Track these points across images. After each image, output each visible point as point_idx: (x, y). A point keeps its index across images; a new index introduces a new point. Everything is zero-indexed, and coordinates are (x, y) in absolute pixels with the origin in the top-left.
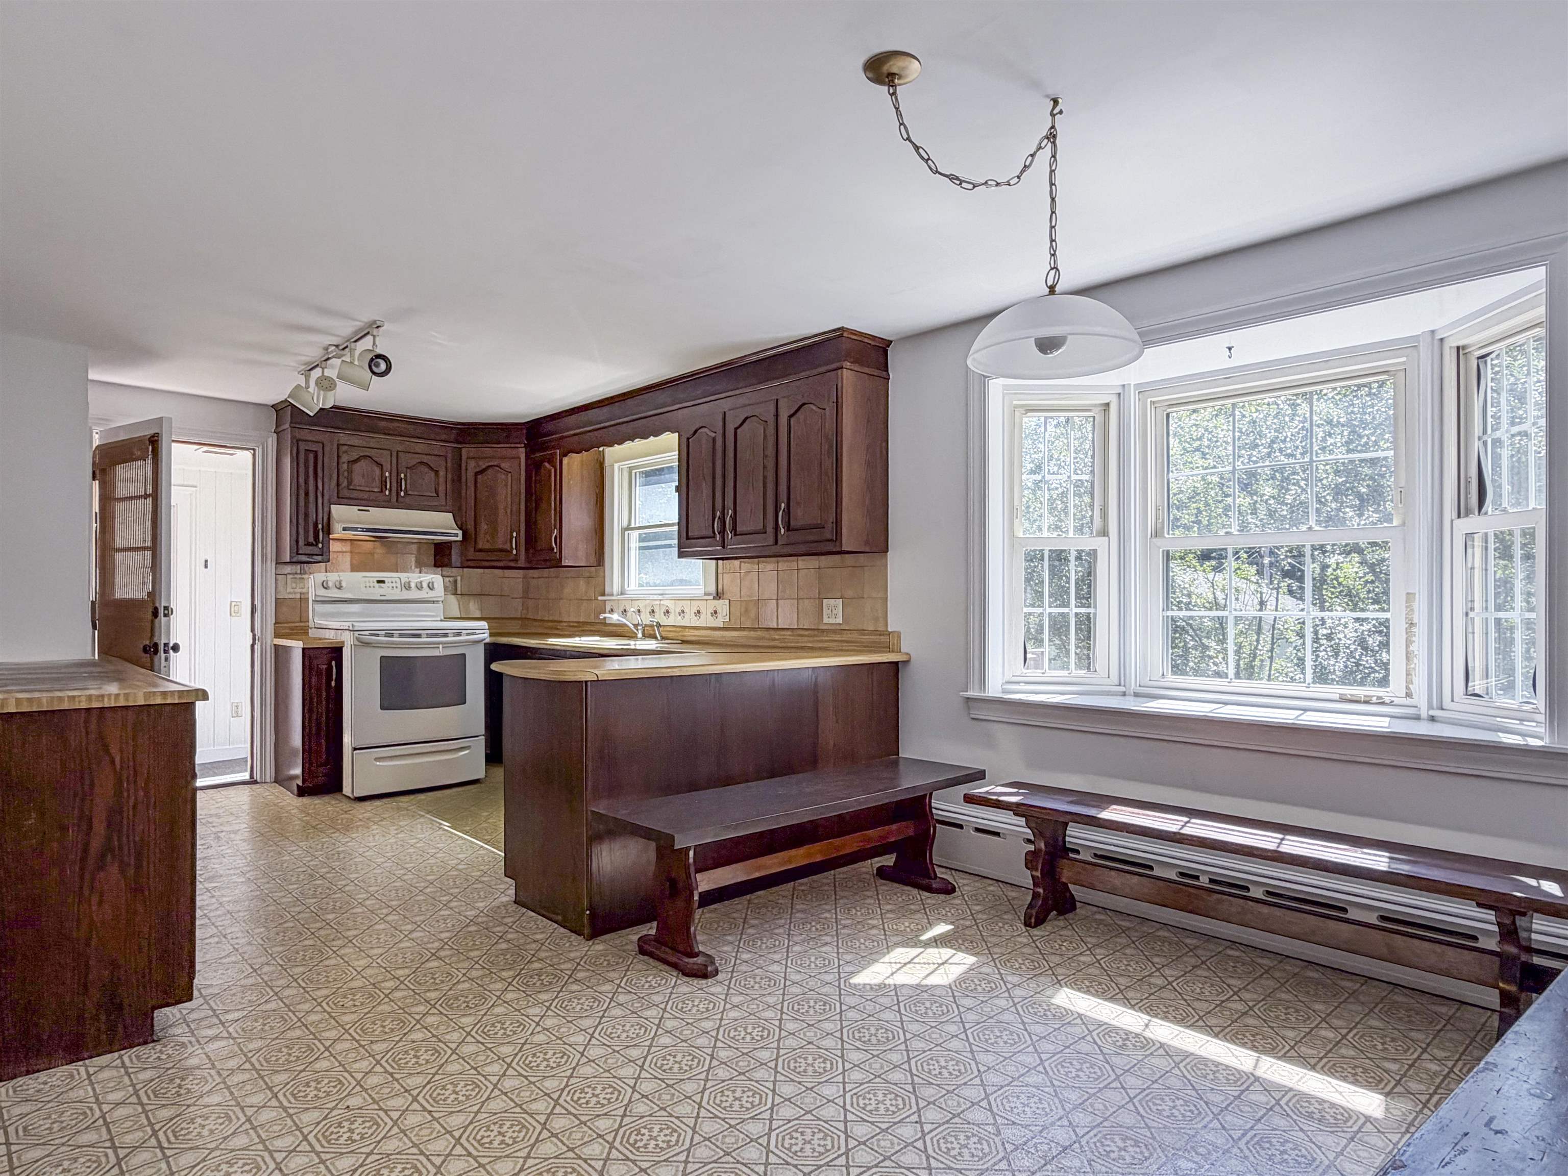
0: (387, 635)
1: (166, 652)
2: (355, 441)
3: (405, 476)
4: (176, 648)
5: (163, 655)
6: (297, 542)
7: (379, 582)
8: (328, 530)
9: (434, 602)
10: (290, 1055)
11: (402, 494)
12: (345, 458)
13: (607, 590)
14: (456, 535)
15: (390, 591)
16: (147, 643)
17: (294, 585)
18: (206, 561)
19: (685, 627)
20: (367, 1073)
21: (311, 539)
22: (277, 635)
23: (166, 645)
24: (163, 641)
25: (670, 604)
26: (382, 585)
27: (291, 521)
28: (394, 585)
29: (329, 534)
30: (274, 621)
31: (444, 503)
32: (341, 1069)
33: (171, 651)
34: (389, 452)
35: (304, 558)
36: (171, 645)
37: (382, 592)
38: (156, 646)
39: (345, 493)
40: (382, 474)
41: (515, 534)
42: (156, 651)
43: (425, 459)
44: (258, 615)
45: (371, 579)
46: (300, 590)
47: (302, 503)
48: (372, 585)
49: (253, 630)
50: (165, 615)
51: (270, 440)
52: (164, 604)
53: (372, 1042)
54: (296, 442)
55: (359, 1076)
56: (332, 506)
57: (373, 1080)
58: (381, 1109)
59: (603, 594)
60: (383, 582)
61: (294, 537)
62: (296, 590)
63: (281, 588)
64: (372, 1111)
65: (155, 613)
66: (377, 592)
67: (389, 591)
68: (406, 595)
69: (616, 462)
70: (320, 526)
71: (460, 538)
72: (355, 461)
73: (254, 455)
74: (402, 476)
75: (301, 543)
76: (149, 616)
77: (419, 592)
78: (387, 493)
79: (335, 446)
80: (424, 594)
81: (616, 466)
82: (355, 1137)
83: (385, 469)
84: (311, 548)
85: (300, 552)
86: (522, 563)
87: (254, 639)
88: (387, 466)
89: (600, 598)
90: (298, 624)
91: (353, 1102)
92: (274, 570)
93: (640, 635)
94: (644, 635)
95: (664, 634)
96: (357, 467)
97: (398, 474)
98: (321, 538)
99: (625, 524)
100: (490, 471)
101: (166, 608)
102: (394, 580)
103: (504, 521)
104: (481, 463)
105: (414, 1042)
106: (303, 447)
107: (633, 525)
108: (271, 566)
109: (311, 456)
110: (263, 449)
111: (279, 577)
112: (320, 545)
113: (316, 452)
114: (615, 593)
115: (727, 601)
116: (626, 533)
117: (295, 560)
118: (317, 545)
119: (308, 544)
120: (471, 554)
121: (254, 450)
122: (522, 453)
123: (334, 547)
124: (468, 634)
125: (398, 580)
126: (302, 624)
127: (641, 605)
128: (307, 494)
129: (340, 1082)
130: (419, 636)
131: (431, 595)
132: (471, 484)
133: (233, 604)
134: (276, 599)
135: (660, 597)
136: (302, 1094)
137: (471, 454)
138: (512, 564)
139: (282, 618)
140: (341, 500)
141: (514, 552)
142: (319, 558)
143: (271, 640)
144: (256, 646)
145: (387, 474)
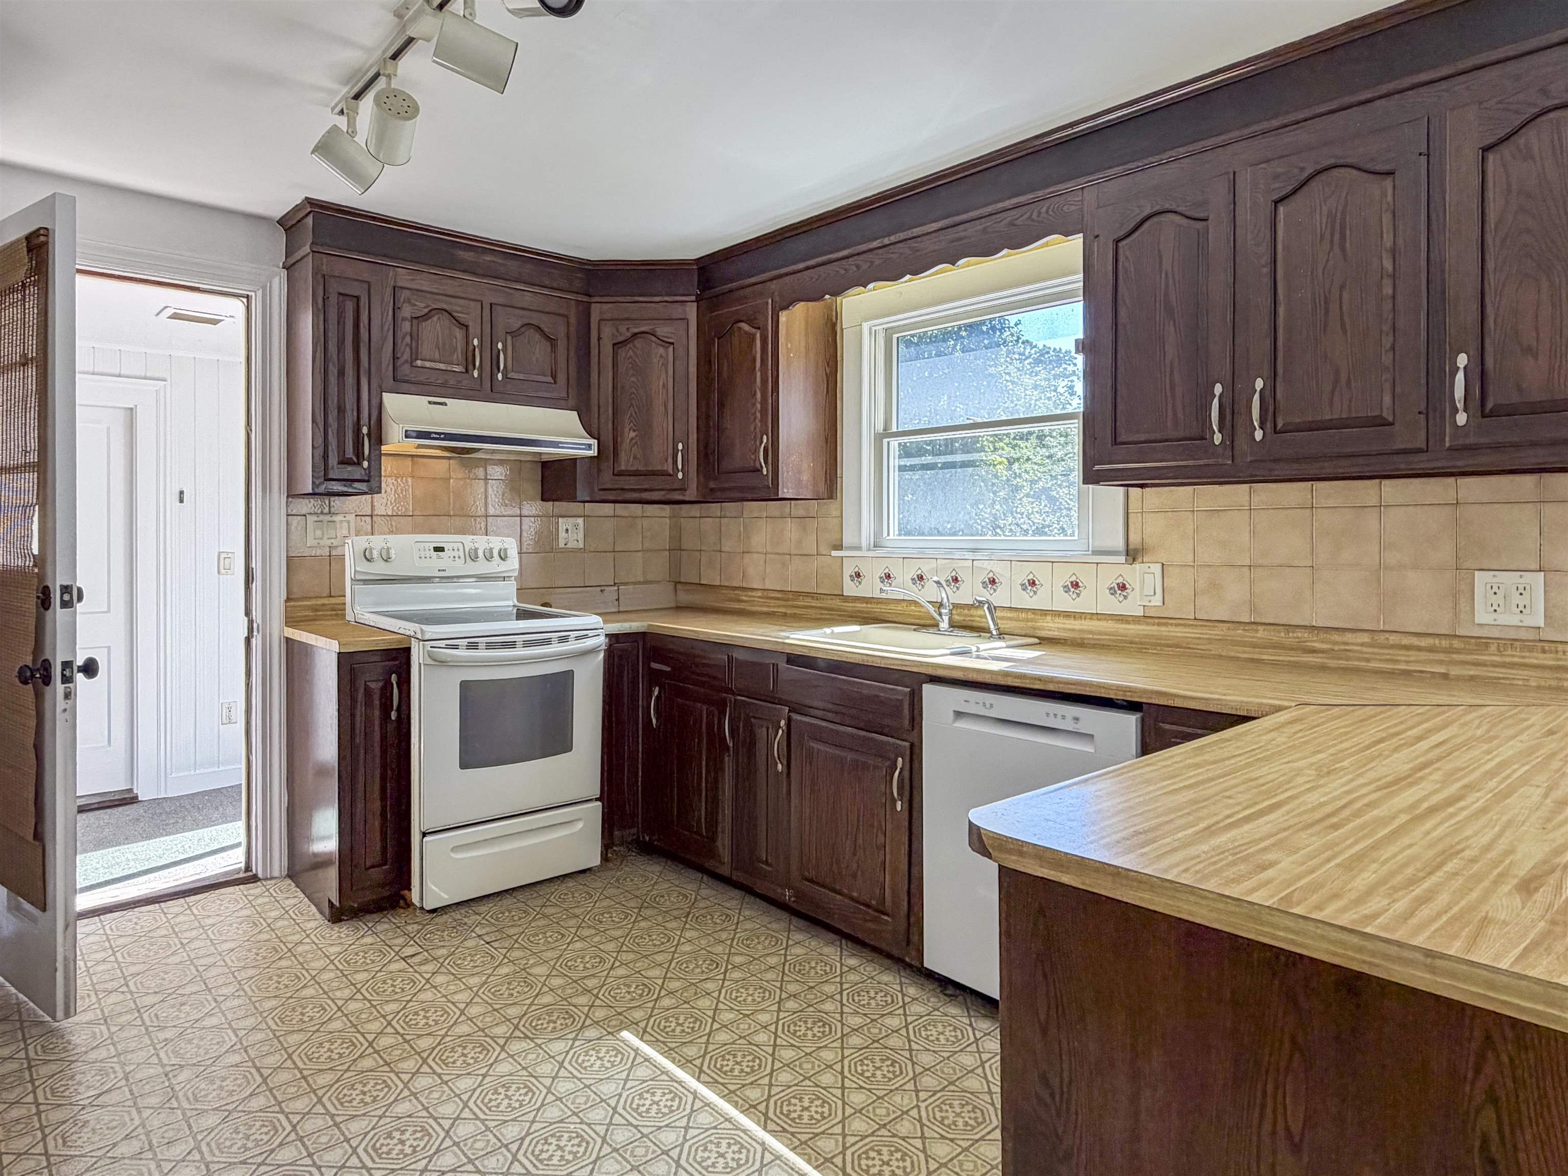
1: (67, 679)
2: (423, 283)
3: (505, 346)
4: (90, 669)
5: (60, 688)
6: (325, 457)
8: (378, 439)
11: (500, 376)
12: (407, 311)
13: (847, 540)
14: (589, 447)
16: (29, 660)
17: (319, 533)
18: (182, 493)
19: (1044, 613)
21: (350, 453)
22: (291, 621)
23: (67, 665)
24: (60, 658)
25: (999, 569)
27: (314, 421)
29: (380, 442)
30: (284, 597)
31: (564, 395)
33: (80, 677)
34: (479, 305)
35: (337, 487)
36: (80, 661)
38: (46, 666)
40: (468, 342)
41: (680, 446)
42: (47, 679)
43: (535, 319)
44: (256, 586)
46: (328, 542)
47: (333, 389)
49: (248, 613)
50: (65, 604)
51: (276, 281)
52: (61, 580)
54: (322, 279)
56: (385, 396)
59: (839, 547)
61: (320, 451)
62: (322, 542)
63: (295, 536)
65: (45, 601)
69: (866, 320)
70: (365, 430)
71: (593, 452)
72: (426, 317)
73: (248, 308)
74: (500, 346)
75: (333, 460)
76: (31, 604)
78: (476, 374)
79: (389, 291)
81: (866, 326)
83: (471, 330)
84: (349, 468)
85: (331, 476)
86: (691, 494)
87: (250, 630)
88: (474, 329)
89: (835, 553)
90: (326, 601)
92: (284, 511)
93: (944, 625)
94: (953, 625)
95: (1004, 625)
96: (426, 325)
97: (492, 344)
98: (366, 452)
99: (880, 427)
100: (638, 343)
101: (66, 589)
103: (662, 424)
104: (623, 329)
106: (335, 287)
107: (894, 429)
108: (279, 499)
109: (350, 306)
110: (264, 296)
111: (295, 521)
112: (365, 464)
113: (358, 298)
114: (864, 544)
115: (1156, 569)
116: (885, 441)
117: (322, 489)
118: (359, 464)
119: (344, 462)
120: (607, 479)
121: (248, 297)
122: (692, 312)
123: (387, 465)
126: (333, 601)
127: (926, 568)
128: (341, 373)
132: (608, 362)
133: (223, 556)
134: (289, 559)
135: (969, 556)
137: (608, 316)
138: (677, 496)
139: (297, 592)
140: (401, 385)
141: (680, 475)
142: (363, 487)
143: (278, 629)
144: (254, 641)
145: (476, 342)
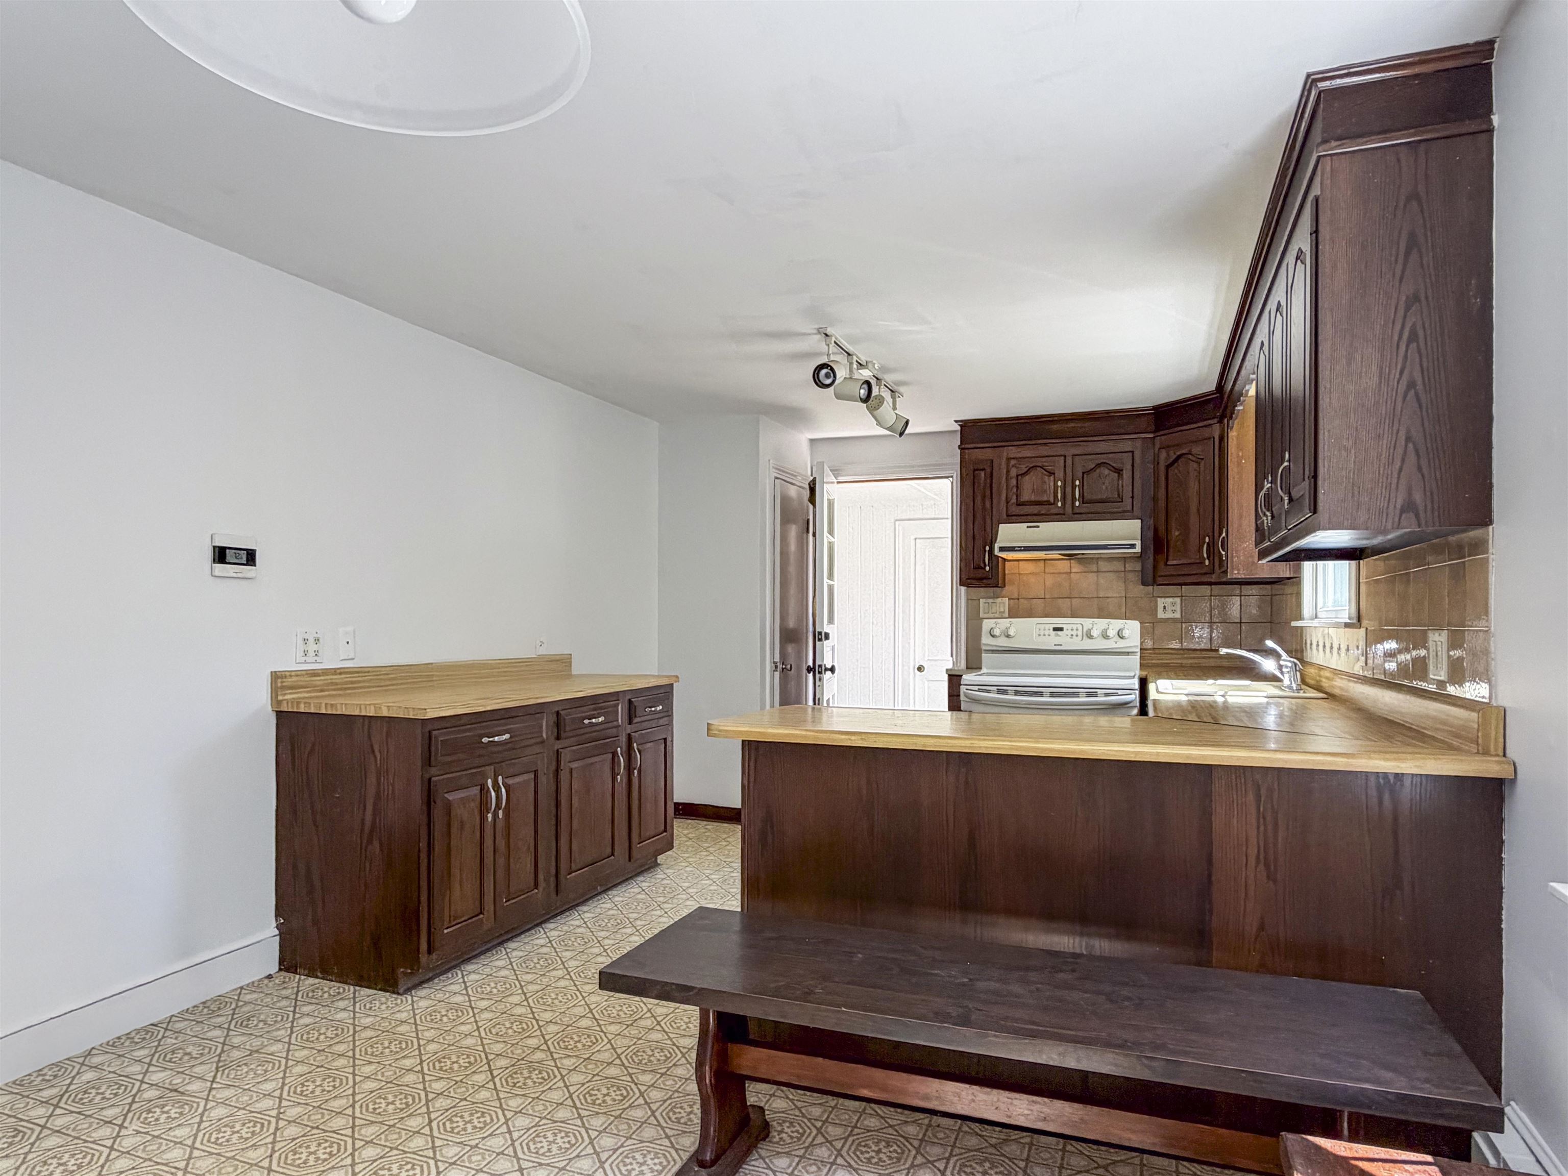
0: (1000, 692)
7: (1055, 629)
9: (1128, 653)
15: (1068, 639)
26: (1059, 633)
28: (1074, 633)
37: (1058, 640)
39: (1014, 510)
45: (1047, 626)
48: (1047, 633)
60: (1061, 629)
66: (1051, 641)
67: (1065, 641)
68: (1088, 645)
77: (1105, 641)
80: (1112, 644)
102: (1075, 627)
124: (1107, 695)
125: (1080, 627)
130: (1040, 694)
131: (1121, 644)
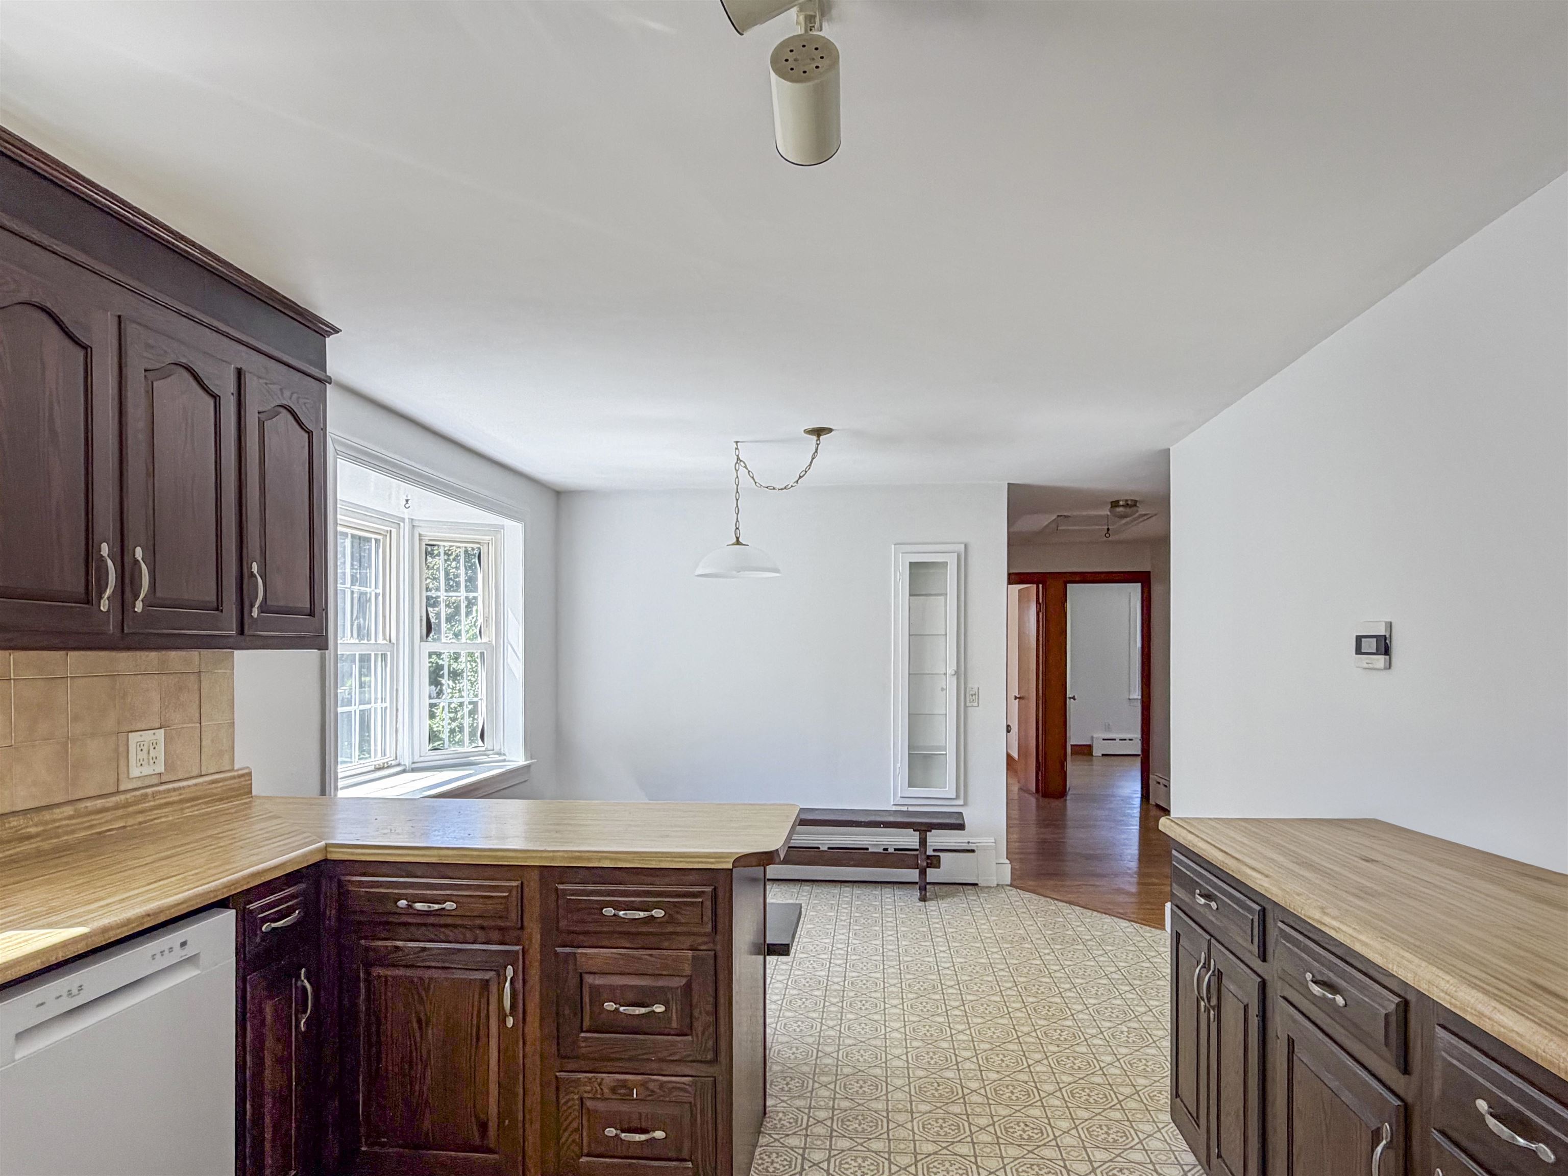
10: (1089, 1095)
20: (1039, 1062)
32: (1055, 1071)
53: (1026, 1083)
55: (1045, 1062)
57: (1038, 1056)
58: (1040, 1039)
64: (1045, 1040)
82: (1059, 1032)
91: (1054, 1048)
105: (998, 1072)
129: (1058, 1062)
136: (1084, 1063)
